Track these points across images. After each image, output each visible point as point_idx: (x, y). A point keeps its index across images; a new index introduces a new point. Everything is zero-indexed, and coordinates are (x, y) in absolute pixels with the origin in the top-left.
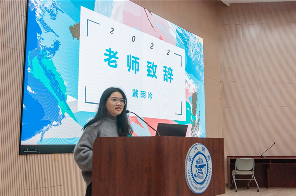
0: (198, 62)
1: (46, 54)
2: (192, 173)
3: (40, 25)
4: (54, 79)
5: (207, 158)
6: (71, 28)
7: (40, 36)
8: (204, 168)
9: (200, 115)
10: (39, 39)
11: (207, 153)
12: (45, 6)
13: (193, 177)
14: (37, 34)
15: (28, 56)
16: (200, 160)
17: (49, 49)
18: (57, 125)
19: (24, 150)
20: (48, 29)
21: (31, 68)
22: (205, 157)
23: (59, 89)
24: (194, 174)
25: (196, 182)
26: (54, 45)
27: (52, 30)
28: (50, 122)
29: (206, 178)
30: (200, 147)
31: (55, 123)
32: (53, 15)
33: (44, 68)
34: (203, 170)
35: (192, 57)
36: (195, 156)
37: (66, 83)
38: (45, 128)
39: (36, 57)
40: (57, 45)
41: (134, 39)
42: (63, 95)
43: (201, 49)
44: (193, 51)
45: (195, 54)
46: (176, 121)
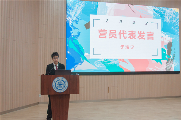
1: (75, 38)
2: (55, 86)
3: (71, 27)
4: (78, 47)
5: (65, 82)
6: (85, 25)
8: (63, 85)
10: (71, 33)
11: (65, 80)
12: (73, 19)
14: (71, 31)
17: (76, 36)
18: (81, 65)
20: (75, 28)
21: (69, 44)
22: (63, 81)
23: (81, 50)
25: (58, 89)
27: (77, 28)
28: (77, 64)
29: (64, 88)
30: (60, 78)
31: (79, 64)
32: (77, 22)
33: (74, 44)
36: (57, 81)
37: (84, 48)
38: (75, 66)
39: (70, 40)
40: (79, 33)
41: (121, 22)
42: (83, 53)
43: (176, 15)
44: (168, 18)
45: (171, 20)
46: (152, 59)
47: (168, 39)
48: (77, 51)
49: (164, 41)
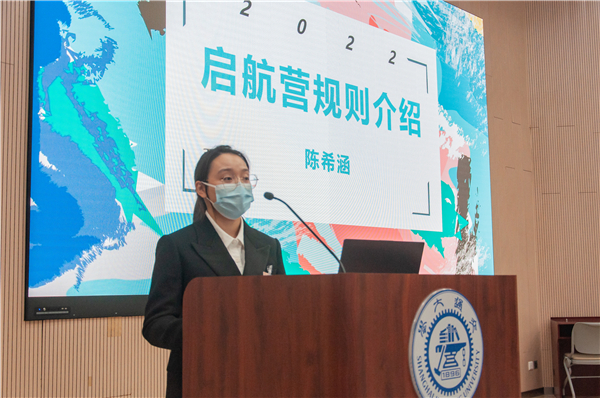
0: (472, 79)
1: (83, 72)
2: (428, 365)
4: (105, 133)
5: (470, 326)
6: (144, 7)
7: (65, 27)
8: (460, 352)
9: (477, 216)
10: (63, 35)
11: (468, 312)
13: (431, 375)
14: (60, 23)
15: (39, 81)
16: (451, 332)
17: (90, 60)
18: (116, 247)
19: (37, 311)
21: (47, 109)
22: (464, 323)
23: (118, 157)
24: (434, 365)
25: (438, 385)
26: (102, 49)
27: (96, 13)
28: (97, 241)
29: (465, 378)
30: (448, 298)
31: (108, 242)
33: (80, 107)
34: (459, 356)
35: (454, 67)
36: (436, 322)
37: (133, 144)
38: (86, 255)
39: (59, 79)
40: (109, 47)
41: (302, 27)
42: (129, 173)
43: (477, 45)
45: (463, 60)
46: (414, 231)
48: (96, 159)
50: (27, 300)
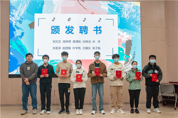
0: (134, 19)
1: (18, 38)
3: (15, 28)
4: (22, 48)
6: (30, 25)
9: (134, 55)
10: (14, 33)
12: (17, 20)
14: (14, 31)
17: (19, 36)
20: (18, 28)
21: (12, 45)
23: (24, 51)
26: (21, 34)
27: (20, 28)
32: (20, 22)
33: (18, 45)
35: (126, 17)
37: (27, 49)
38: (18, 68)
39: (14, 41)
40: (23, 34)
43: (137, 9)
44: (127, 13)
45: (130, 15)
46: (107, 60)
47: (126, 36)
48: (20, 52)
49: (121, 39)
50: (9, 75)
